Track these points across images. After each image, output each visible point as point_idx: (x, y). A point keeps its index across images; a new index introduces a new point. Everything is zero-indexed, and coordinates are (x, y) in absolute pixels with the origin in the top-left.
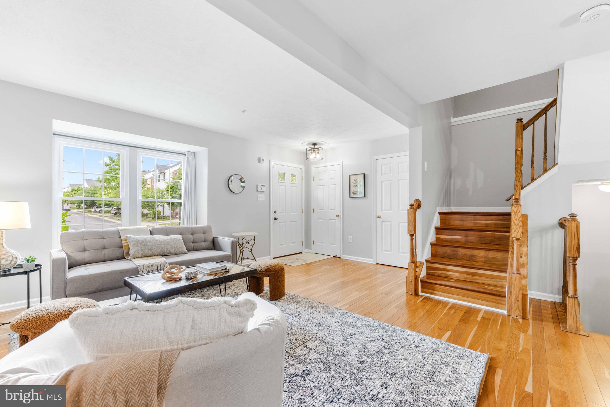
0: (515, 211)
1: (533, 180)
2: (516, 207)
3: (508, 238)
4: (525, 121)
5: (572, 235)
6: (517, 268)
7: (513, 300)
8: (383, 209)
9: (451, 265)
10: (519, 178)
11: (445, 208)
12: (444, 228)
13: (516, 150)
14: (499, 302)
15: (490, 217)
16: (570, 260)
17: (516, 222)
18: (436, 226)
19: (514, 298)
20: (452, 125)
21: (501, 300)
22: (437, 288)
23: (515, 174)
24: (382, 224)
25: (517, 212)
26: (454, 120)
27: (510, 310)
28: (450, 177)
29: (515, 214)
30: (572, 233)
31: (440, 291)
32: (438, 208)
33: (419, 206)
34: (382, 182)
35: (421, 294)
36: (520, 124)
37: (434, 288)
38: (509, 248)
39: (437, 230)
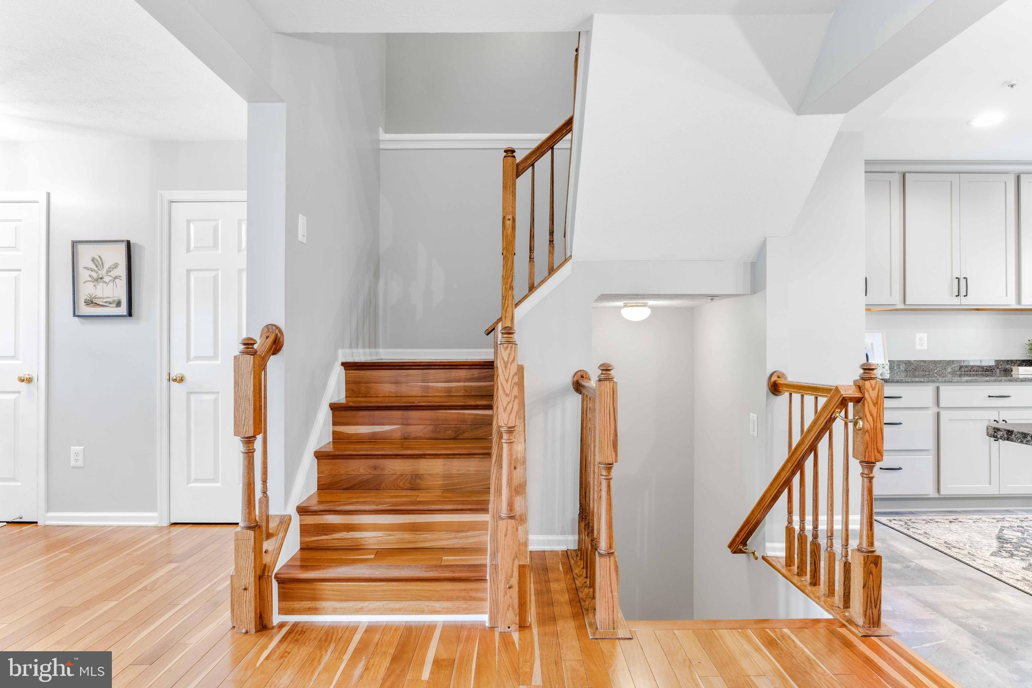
0: (506, 359)
1: (532, 288)
2: (507, 347)
3: (488, 422)
4: (519, 156)
5: (606, 411)
6: (508, 505)
7: (502, 586)
8: (192, 356)
9: (365, 511)
10: (510, 279)
11: (361, 351)
12: (353, 407)
13: (504, 218)
14: (473, 594)
15: (455, 373)
16: (602, 470)
17: (507, 387)
18: (335, 400)
19: (503, 581)
20: (382, 147)
21: (477, 590)
22: (326, 592)
23: (503, 270)
24: (188, 401)
25: (508, 360)
26: (388, 139)
27: (495, 613)
28: (376, 275)
29: (506, 367)
30: (606, 407)
31: (332, 597)
32: (340, 351)
33: (276, 346)
34: (189, 271)
35: (277, 618)
36: (510, 159)
37: (317, 592)
38: (490, 448)
39: (337, 413)
